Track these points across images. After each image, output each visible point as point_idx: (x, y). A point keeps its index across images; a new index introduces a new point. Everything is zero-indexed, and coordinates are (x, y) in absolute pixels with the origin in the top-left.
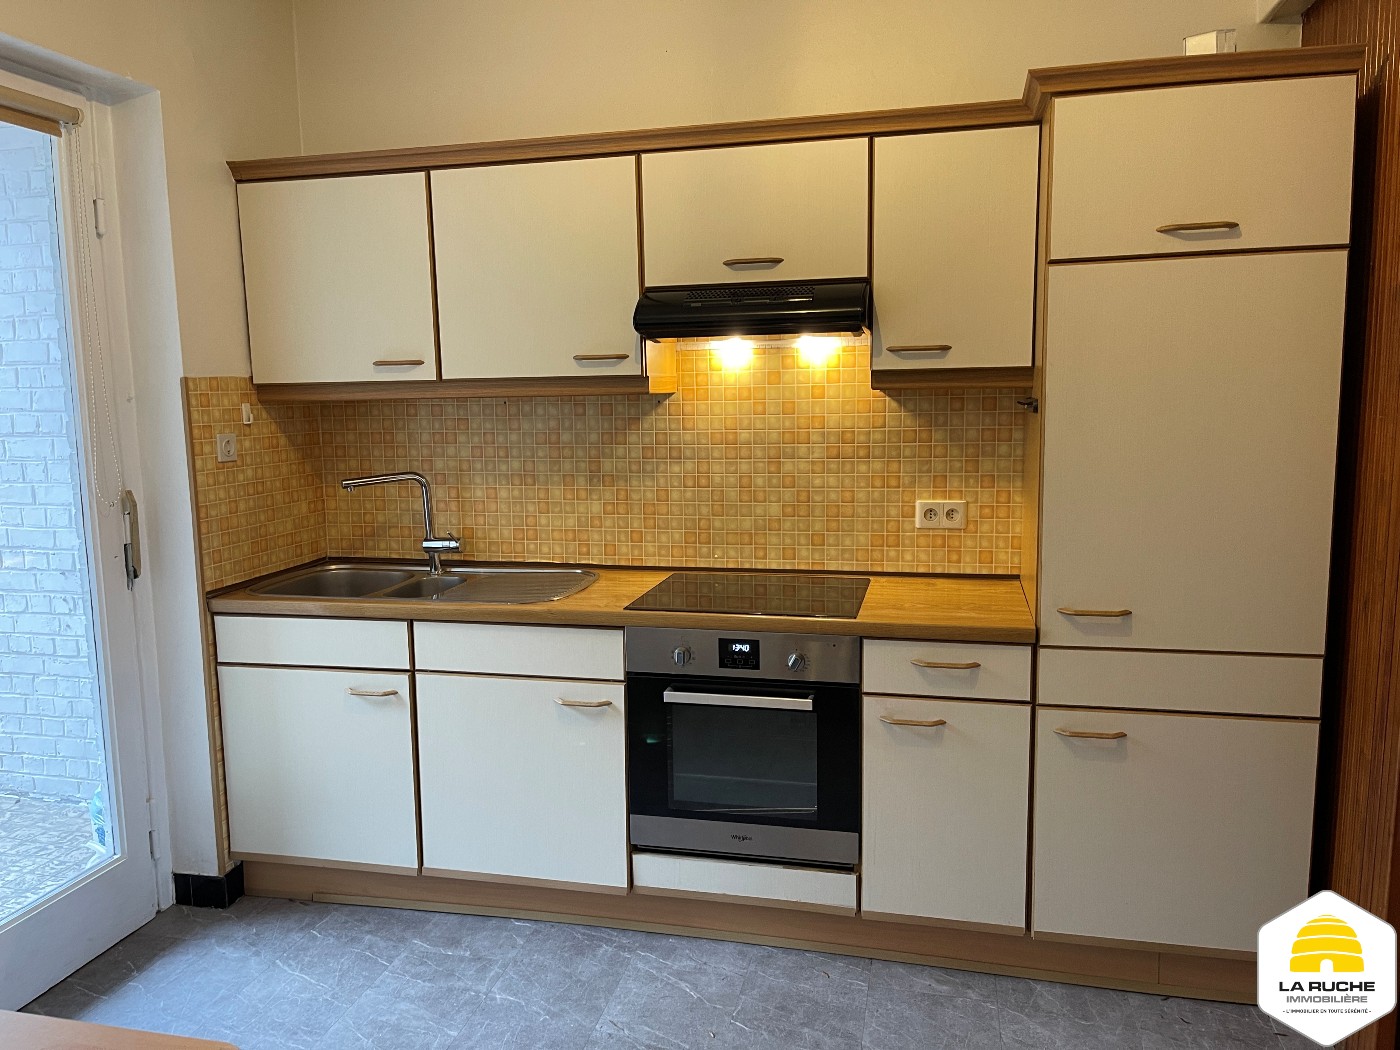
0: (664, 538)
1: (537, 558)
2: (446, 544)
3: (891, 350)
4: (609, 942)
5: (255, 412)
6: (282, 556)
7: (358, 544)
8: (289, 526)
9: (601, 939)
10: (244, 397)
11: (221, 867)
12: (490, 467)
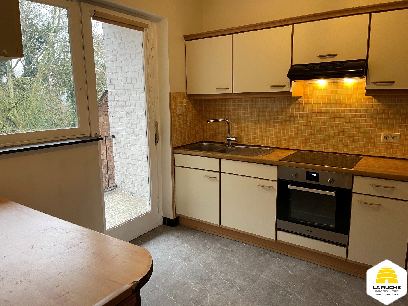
0: (295, 140)
1: (258, 144)
2: (233, 139)
3: (373, 83)
4: (269, 254)
5: (187, 102)
6: (192, 140)
7: (211, 138)
8: (194, 132)
9: (267, 253)
10: (184, 98)
11: (173, 217)
12: (246, 118)
